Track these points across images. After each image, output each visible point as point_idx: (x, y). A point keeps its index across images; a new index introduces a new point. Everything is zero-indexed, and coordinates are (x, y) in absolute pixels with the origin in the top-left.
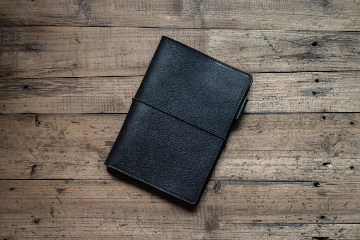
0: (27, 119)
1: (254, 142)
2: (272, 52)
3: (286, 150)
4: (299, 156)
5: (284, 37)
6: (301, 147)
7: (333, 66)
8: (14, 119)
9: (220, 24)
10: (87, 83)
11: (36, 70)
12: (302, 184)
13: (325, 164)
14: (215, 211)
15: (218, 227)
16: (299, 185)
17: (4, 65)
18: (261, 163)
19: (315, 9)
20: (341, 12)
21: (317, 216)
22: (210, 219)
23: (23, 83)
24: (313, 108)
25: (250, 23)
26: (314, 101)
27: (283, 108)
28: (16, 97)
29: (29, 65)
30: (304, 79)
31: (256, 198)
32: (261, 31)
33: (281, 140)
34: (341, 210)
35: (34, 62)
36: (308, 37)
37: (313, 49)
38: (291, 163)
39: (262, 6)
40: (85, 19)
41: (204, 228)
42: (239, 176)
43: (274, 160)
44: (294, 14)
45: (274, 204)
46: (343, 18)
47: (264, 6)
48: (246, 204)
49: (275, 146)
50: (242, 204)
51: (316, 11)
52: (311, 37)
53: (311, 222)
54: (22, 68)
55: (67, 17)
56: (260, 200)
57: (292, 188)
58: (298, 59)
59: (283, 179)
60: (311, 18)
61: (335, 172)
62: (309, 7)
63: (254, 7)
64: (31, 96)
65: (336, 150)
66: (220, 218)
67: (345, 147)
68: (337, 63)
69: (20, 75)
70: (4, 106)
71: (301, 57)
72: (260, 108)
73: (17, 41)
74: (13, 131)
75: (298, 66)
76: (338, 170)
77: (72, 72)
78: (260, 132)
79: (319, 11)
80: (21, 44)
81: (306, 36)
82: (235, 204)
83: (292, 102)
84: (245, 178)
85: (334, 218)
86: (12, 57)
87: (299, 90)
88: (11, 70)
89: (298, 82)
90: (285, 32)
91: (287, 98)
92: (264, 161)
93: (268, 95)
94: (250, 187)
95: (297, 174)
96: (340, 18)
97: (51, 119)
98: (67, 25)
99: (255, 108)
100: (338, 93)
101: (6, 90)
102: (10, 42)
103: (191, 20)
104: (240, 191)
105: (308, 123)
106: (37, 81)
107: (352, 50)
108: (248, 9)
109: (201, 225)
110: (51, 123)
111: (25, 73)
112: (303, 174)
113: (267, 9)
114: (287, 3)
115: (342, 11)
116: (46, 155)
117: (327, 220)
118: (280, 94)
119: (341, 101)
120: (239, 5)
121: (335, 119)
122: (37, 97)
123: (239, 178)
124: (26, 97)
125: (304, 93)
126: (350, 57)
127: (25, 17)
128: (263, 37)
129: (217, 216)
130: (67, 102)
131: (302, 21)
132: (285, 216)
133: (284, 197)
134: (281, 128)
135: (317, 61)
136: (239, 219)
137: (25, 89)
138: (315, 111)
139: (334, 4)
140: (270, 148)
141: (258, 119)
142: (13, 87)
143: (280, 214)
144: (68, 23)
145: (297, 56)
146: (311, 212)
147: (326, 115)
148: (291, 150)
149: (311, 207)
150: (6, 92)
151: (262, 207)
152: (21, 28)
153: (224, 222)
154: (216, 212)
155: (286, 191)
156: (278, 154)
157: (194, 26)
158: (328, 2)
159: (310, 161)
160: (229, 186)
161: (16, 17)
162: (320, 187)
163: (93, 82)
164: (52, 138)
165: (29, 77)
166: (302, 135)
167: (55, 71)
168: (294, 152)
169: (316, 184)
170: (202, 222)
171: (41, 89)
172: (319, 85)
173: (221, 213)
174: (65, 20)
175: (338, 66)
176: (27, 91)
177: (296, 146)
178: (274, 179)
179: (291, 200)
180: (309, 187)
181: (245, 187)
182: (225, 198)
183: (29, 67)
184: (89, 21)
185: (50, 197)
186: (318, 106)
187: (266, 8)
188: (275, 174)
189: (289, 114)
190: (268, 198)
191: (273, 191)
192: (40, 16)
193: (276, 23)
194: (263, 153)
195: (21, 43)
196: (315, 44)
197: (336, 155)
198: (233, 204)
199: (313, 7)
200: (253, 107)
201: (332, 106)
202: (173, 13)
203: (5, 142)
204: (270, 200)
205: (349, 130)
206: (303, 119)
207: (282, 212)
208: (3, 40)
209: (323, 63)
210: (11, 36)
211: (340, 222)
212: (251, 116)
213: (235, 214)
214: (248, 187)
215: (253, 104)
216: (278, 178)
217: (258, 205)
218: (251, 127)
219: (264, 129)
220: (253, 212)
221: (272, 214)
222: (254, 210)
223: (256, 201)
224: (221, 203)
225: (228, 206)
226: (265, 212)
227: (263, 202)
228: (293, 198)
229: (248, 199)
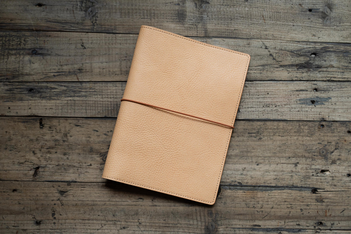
0: (31, 122)
1: (254, 148)
2: (273, 61)
3: (285, 157)
4: (298, 163)
5: (283, 47)
6: (299, 154)
7: (331, 76)
8: (19, 122)
9: (222, 34)
10: (91, 88)
11: (42, 74)
12: (300, 191)
13: (323, 171)
14: (214, 215)
15: (218, 231)
16: (298, 192)
17: (10, 68)
18: (261, 169)
20: (339, 25)
21: (315, 222)
22: (210, 223)
23: (28, 86)
24: (311, 116)
25: (252, 33)
26: (313, 110)
27: (282, 116)
28: (21, 100)
29: (34, 69)
30: (303, 88)
31: (256, 203)
32: (262, 41)
33: (280, 147)
34: (338, 216)
35: (40, 65)
36: (307, 48)
37: (312, 59)
38: (290, 169)
39: (263, 17)
40: (91, 25)
41: (203, 232)
42: (238, 181)
43: (273, 167)
44: (294, 26)
45: (273, 210)
46: (341, 30)
47: (265, 17)
48: (245, 209)
49: (274, 153)
50: (242, 209)
51: (315, 22)
52: (310, 48)
53: (309, 228)
54: (28, 72)
55: (73, 23)
56: (259, 206)
57: (291, 194)
58: (297, 69)
59: (282, 185)
60: (310, 29)
61: (333, 179)
62: (309, 19)
63: (255, 17)
64: (36, 98)
65: (333, 158)
66: (219, 223)
67: (343, 155)
68: (335, 73)
69: (26, 78)
70: (9, 108)
71: (300, 66)
72: (260, 115)
73: (24, 45)
74: (17, 133)
75: (298, 76)
76: (335, 177)
77: (77, 76)
78: (260, 139)
79: (318, 23)
80: (27, 48)
81: (306, 46)
82: (234, 209)
83: (291, 110)
84: (244, 183)
85: (332, 224)
86: (18, 61)
87: (298, 99)
88: (17, 73)
89: (297, 91)
90: (285, 43)
91: (286, 106)
92: (264, 167)
93: (268, 103)
94: (250, 192)
95: (296, 181)
96: (338, 30)
97: (55, 122)
98: (73, 31)
99: (255, 115)
100: (336, 102)
101: (11, 92)
102: (17, 46)
103: (195, 28)
104: (240, 196)
105: (307, 131)
106: (42, 85)
107: (349, 61)
108: (250, 19)
109: (201, 229)
110: (55, 126)
111: (31, 77)
112: (302, 181)
113: (268, 20)
114: (287, 14)
115: (340, 23)
116: (49, 157)
117: (324, 226)
118: (279, 102)
119: (339, 110)
120: (241, 16)
121: (333, 128)
122: (42, 100)
123: (239, 183)
124: (30, 100)
125: (303, 102)
126: (348, 67)
127: (32, 23)
128: (264, 47)
129: (217, 221)
130: (71, 106)
131: (301, 32)
132: (284, 221)
133: (283, 203)
134: (280, 135)
135: (316, 70)
136: (238, 224)
137: (30, 92)
138: (314, 119)
139: (333, 17)
140: (269, 155)
141: (258, 126)
142: (19, 90)
143: (279, 219)
144: (74, 28)
145: (297, 65)
146: (309, 218)
147: (324, 123)
148: (290, 156)
149: (309, 213)
150: (11, 94)
151: (261, 213)
152: (27, 33)
153: (223, 226)
154: (215, 216)
155: (285, 197)
156: (277, 160)
157: (197, 35)
158: (327, 15)
159: (308, 168)
160: (229, 191)
161: (24, 22)
162: (318, 193)
163: (98, 86)
164: (56, 140)
165: (34, 80)
166: (301, 142)
167: (60, 75)
168: (293, 158)
169: (314, 190)
170: (201, 226)
171: (45, 92)
172: (318, 94)
173: (221, 217)
174: (71, 26)
175: (336, 76)
176: (32, 94)
177: (294, 153)
178: (274, 185)
179: (289, 206)
180: (307, 194)
181: (245, 192)
182: (225, 203)
183: (35, 71)
184: (95, 27)
185: (52, 199)
186: (316, 114)
188: (274, 180)
189: (289, 122)
190: (267, 203)
191: (272, 197)
192: (47, 22)
193: (277, 33)
194: (262, 159)
197: (334, 162)
198: (233, 209)
199: (312, 19)
201: (330, 114)
202: (177, 21)
203: (9, 143)
204: (269, 206)
205: (346, 138)
206: (302, 127)
207: (281, 218)
208: (10, 43)
209: (321, 72)
210: (18, 40)
211: (337, 228)
212: (251, 123)
213: (234, 219)
214: (248, 192)
215: (253, 112)
216: (277, 184)
217: (257, 210)
218: (251, 133)
219: (264, 136)
220: (252, 217)
221: (271, 220)
222: (253, 215)
223: (255, 206)
224: (220, 208)
225: (228, 211)
226: (264, 217)
227: (262, 208)
228: (292, 204)
229: (248, 204)
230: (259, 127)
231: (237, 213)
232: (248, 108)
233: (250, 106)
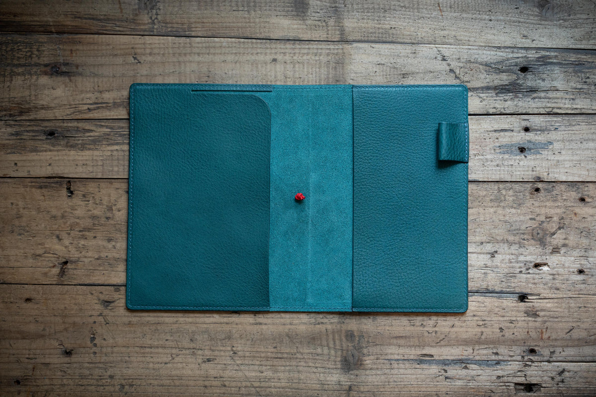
0: (53, 187)
2: (455, 81)
3: (474, 242)
4: (496, 252)
5: (473, 57)
6: (498, 238)
7: (554, 105)
8: (32, 187)
9: (370, 35)
11: (68, 107)
12: (499, 298)
13: (537, 266)
14: (357, 339)
15: (363, 364)
16: (495, 299)
17: (15, 98)
19: (525, 12)
20: (568, 18)
21: (524, 348)
22: (350, 352)
23: (46, 127)
24: (519, 173)
25: (419, 34)
26: (521, 163)
28: (35, 150)
29: (56, 98)
30: (506, 127)
31: (425, 318)
32: (436, 47)
34: (562, 339)
35: (65, 92)
36: (513, 58)
37: (521, 77)
38: (483, 263)
39: (439, 6)
40: (148, 23)
41: (339, 366)
44: (490, 20)
45: (454, 329)
46: (571, 27)
47: (442, 7)
48: (408, 328)
50: (402, 328)
51: (528, 14)
52: (518, 58)
53: (514, 358)
54: (45, 103)
55: (119, 20)
56: (432, 323)
57: (483, 303)
58: (496, 94)
60: (519, 26)
61: (554, 279)
62: (516, 8)
63: (425, 7)
64: (60, 148)
65: (555, 242)
66: (365, 351)
67: (571, 238)
68: (559, 101)
69: (42, 114)
70: (16, 164)
71: (501, 90)
73: (37, 58)
74: (29, 206)
75: (497, 106)
76: (558, 274)
79: (532, 15)
80: (42, 63)
81: (511, 55)
82: (390, 329)
83: (486, 164)
85: (551, 352)
86: (28, 85)
87: (498, 145)
88: (27, 106)
89: (495, 131)
90: (476, 49)
91: (477, 157)
95: (492, 281)
96: (566, 28)
97: (92, 187)
98: (119, 33)
100: (561, 149)
101: (18, 137)
102: (26, 60)
103: (323, 26)
105: (511, 199)
106: (70, 125)
107: (584, 80)
108: (416, 11)
109: (335, 362)
110: (93, 194)
111: (50, 111)
112: (502, 281)
113: (447, 11)
114: (479, 1)
115: (569, 15)
116: (83, 245)
117: (539, 355)
119: (566, 163)
120: (402, 4)
121: (554, 193)
122: (69, 151)
124: (50, 151)
125: (505, 149)
126: (582, 90)
127: (50, 20)
128: (439, 57)
129: (362, 348)
130: (118, 159)
131: (503, 30)
132: (471, 348)
133: (470, 318)
135: (528, 96)
136: (397, 352)
137: (49, 137)
138: (523, 179)
139: (557, 4)
142: (31, 134)
143: (464, 345)
144: (121, 29)
145: (495, 88)
146: (514, 342)
147: (540, 185)
148: (483, 241)
149: (513, 334)
150: (19, 141)
151: (434, 334)
152: (43, 36)
153: (372, 357)
154: (359, 341)
155: (473, 308)
157: (327, 38)
158: (547, 1)
159: (513, 261)
161: (36, 19)
162: (528, 302)
164: (94, 217)
165: (56, 117)
166: (502, 218)
167: (98, 108)
168: (488, 244)
169: (523, 298)
170: (336, 356)
171: (75, 137)
172: (530, 136)
173: (368, 342)
174: (115, 24)
175: (561, 105)
176: (53, 141)
177: (490, 235)
179: (481, 323)
180: (510, 302)
182: (374, 319)
183: (56, 102)
184: (155, 27)
185: (90, 313)
186: (528, 171)
187: (445, 9)
189: (481, 183)
190: (445, 319)
192: (75, 18)
193: (462, 33)
195: (44, 61)
196: (524, 70)
197: (556, 250)
198: (387, 328)
199: (522, 9)
201: (550, 170)
202: (294, 15)
203: (17, 223)
204: (448, 323)
205: (577, 210)
206: (504, 192)
207: (466, 342)
208: (14, 56)
209: (537, 100)
210: (27, 50)
211: (560, 359)
213: (390, 344)
217: (427, 329)
220: (419, 341)
221: (450, 345)
222: (421, 339)
223: (424, 323)
224: (367, 327)
225: (379, 331)
226: (438, 341)
227: (435, 326)
228: (485, 320)
229: (412, 320)
231: (395, 336)
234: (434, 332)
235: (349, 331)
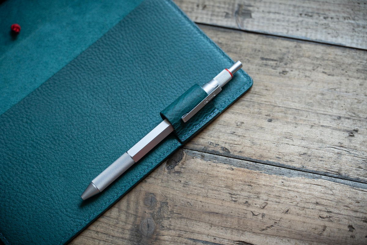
1: (268, 88)
3: (330, 115)
4: (356, 131)
6: (361, 115)
12: (353, 187)
14: (159, 206)
15: (159, 239)
16: (347, 188)
18: (275, 130)
22: (145, 221)
27: (336, 37)
31: (252, 195)
33: (322, 94)
38: (338, 141)
41: (127, 236)
42: (223, 145)
43: (302, 130)
45: (288, 216)
48: (227, 204)
49: (308, 104)
50: (219, 203)
56: (260, 202)
57: (331, 190)
59: (315, 169)
66: (166, 223)
72: (290, 29)
78: (284, 72)
82: (203, 200)
83: (356, 30)
84: (235, 151)
91: (346, 21)
92: (280, 128)
93: (310, 10)
94: (243, 171)
95: (347, 165)
99: (281, 27)
104: (220, 174)
109: (124, 229)
112: (360, 168)
118: (334, 11)
123: (224, 149)
129: (162, 218)
133: (311, 206)
134: (326, 71)
136: (206, 232)
140: (297, 105)
141: (284, 47)
143: (298, 239)
148: (341, 115)
151: (260, 217)
153: (173, 233)
154: (160, 208)
155: (316, 194)
156: (314, 119)
160: (199, 160)
168: (347, 120)
170: (126, 223)
173: (172, 212)
177: (352, 110)
178: (297, 166)
179: (325, 214)
181: (233, 169)
182: (186, 184)
188: (300, 155)
189: (347, 50)
190: (278, 200)
191: (290, 189)
194: (281, 112)
198: (200, 199)
200: (278, 25)
204: (280, 206)
207: (302, 237)
212: (271, 40)
213: (200, 220)
214: (240, 170)
215: (278, 20)
216: (305, 166)
217: (253, 210)
218: (266, 59)
219: (292, 67)
220: (239, 223)
221: (280, 236)
222: (241, 221)
223: (250, 202)
224: (175, 193)
225: (189, 201)
226: (264, 228)
227: (264, 207)
228: (330, 212)
229: (234, 195)
230: (284, 50)
231: (208, 210)
232: (269, 12)
233: (272, 10)
234: (261, 215)
235: (151, 194)
